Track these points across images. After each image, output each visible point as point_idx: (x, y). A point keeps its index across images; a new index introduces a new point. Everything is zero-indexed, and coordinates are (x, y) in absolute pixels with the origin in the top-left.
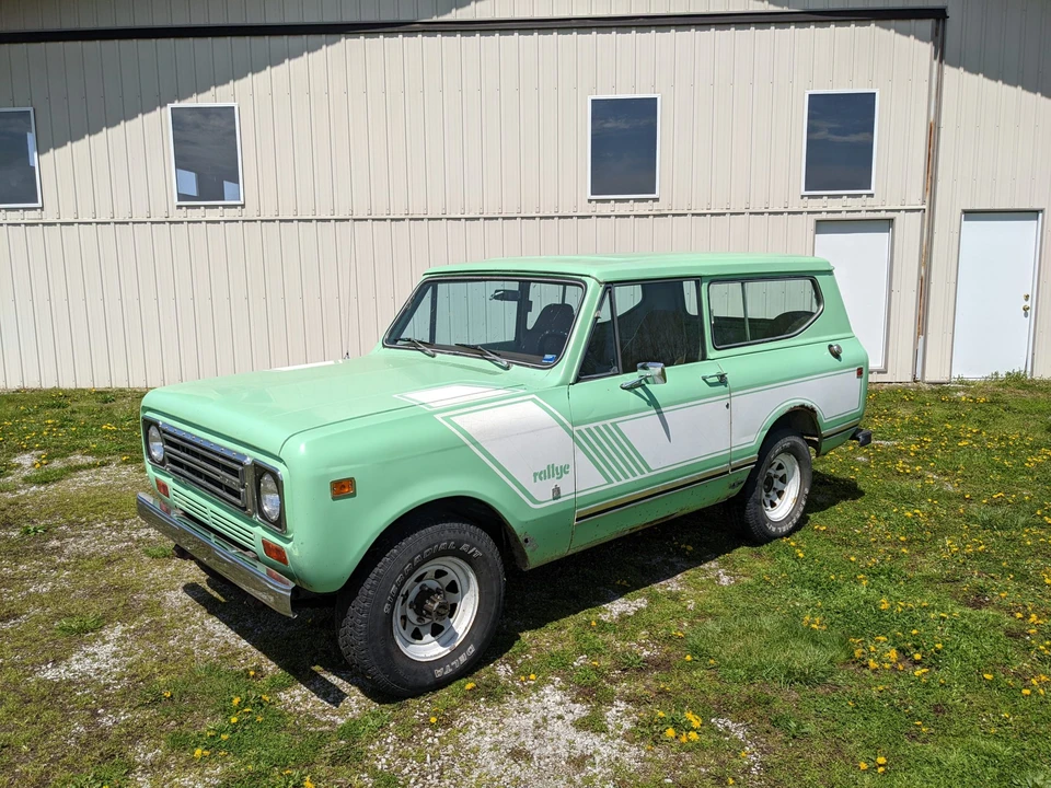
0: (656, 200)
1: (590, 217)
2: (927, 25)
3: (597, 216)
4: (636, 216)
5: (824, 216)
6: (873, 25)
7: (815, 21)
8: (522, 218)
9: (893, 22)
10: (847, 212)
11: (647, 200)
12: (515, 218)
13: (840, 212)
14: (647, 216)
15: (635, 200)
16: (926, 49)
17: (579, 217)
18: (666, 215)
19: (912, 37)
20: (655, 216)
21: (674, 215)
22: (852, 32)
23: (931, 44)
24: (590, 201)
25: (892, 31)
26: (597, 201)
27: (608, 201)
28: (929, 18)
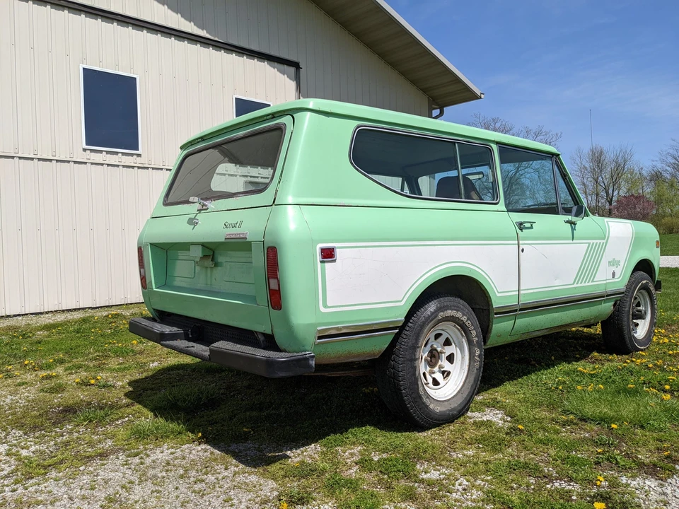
0: (139, 155)
1: (86, 163)
2: (292, 70)
3: (92, 163)
4: (124, 166)
5: (249, 179)
6: (266, 63)
7: (236, 52)
8: (20, 158)
9: (276, 63)
10: (262, 177)
11: (132, 155)
12: (13, 157)
13: (257, 177)
14: (133, 167)
15: (123, 154)
16: (293, 84)
17: (75, 162)
18: (148, 168)
19: (286, 76)
20: (139, 168)
21: (153, 168)
22: (255, 63)
23: (295, 82)
24: (85, 150)
25: (276, 70)
26: (92, 151)
27: (101, 152)
28: (293, 66)
